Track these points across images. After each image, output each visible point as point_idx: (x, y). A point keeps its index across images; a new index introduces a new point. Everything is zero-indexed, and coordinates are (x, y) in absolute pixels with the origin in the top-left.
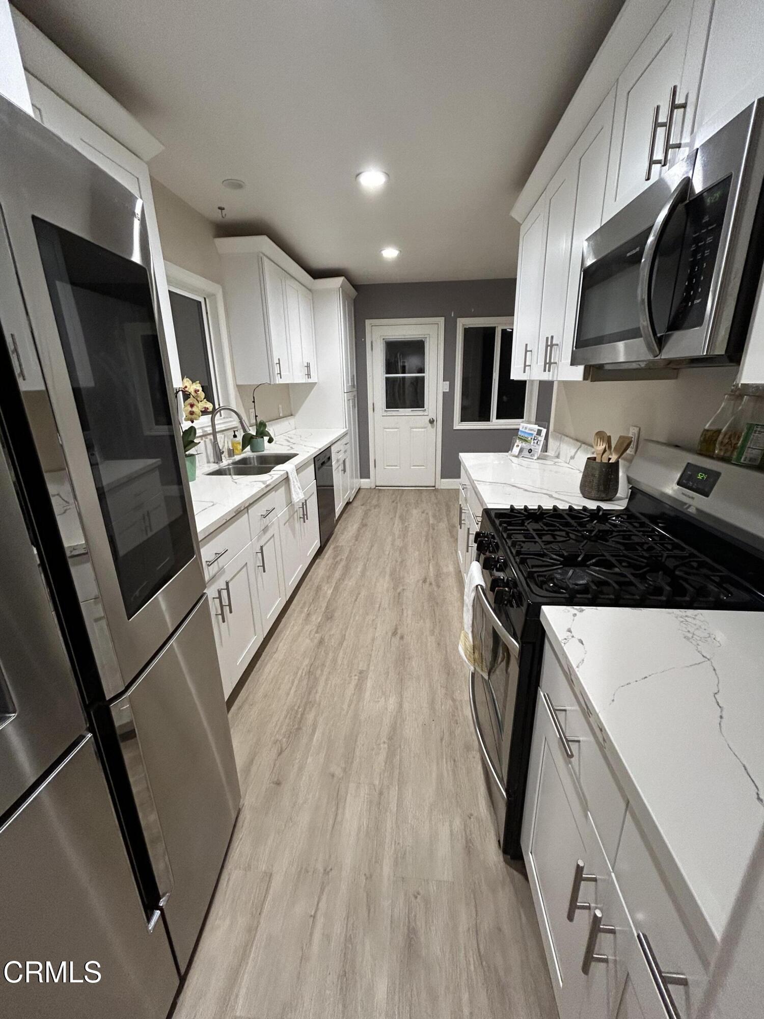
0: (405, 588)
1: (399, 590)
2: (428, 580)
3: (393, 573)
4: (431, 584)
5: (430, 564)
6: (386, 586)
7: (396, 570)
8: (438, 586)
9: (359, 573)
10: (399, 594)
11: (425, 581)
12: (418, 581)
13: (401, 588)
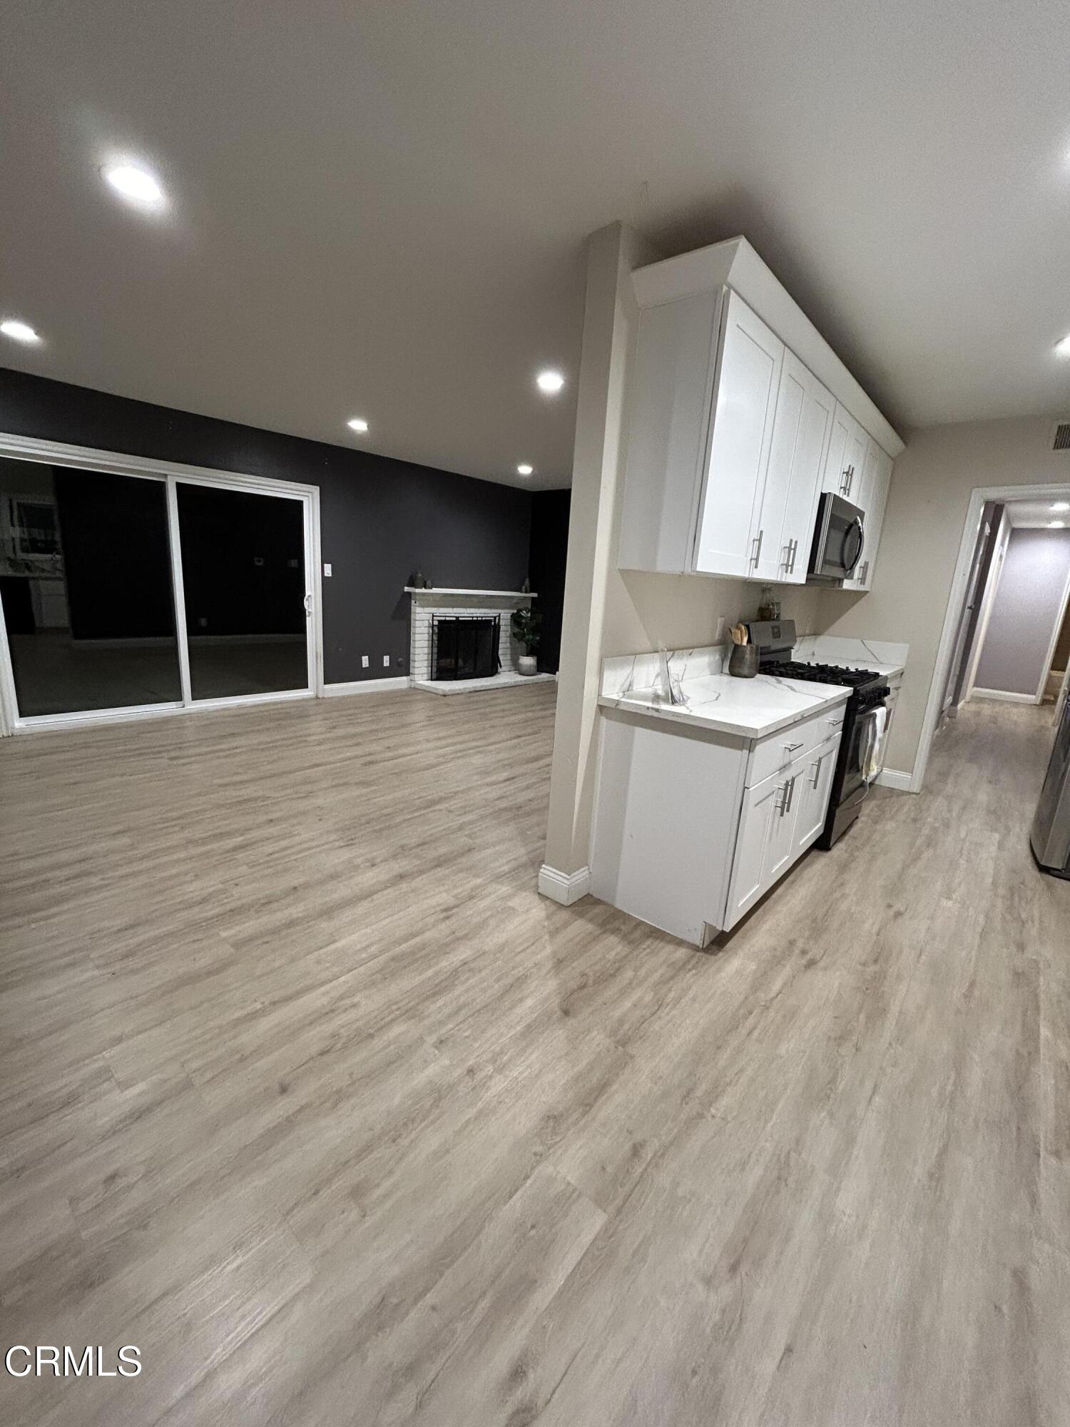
0: (859, 967)
1: (872, 969)
2: (804, 962)
3: (878, 1013)
4: (804, 952)
5: (772, 994)
6: (903, 988)
7: (869, 1018)
8: (792, 943)
9: (976, 1058)
10: (876, 961)
11: (811, 964)
12: (826, 969)
13: (868, 970)
